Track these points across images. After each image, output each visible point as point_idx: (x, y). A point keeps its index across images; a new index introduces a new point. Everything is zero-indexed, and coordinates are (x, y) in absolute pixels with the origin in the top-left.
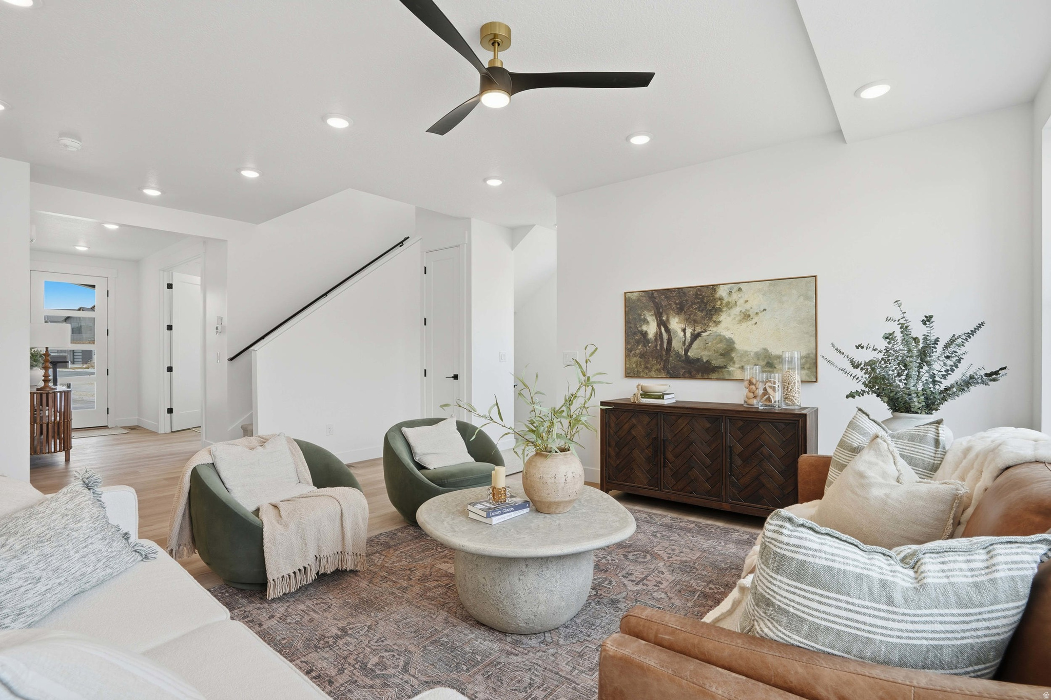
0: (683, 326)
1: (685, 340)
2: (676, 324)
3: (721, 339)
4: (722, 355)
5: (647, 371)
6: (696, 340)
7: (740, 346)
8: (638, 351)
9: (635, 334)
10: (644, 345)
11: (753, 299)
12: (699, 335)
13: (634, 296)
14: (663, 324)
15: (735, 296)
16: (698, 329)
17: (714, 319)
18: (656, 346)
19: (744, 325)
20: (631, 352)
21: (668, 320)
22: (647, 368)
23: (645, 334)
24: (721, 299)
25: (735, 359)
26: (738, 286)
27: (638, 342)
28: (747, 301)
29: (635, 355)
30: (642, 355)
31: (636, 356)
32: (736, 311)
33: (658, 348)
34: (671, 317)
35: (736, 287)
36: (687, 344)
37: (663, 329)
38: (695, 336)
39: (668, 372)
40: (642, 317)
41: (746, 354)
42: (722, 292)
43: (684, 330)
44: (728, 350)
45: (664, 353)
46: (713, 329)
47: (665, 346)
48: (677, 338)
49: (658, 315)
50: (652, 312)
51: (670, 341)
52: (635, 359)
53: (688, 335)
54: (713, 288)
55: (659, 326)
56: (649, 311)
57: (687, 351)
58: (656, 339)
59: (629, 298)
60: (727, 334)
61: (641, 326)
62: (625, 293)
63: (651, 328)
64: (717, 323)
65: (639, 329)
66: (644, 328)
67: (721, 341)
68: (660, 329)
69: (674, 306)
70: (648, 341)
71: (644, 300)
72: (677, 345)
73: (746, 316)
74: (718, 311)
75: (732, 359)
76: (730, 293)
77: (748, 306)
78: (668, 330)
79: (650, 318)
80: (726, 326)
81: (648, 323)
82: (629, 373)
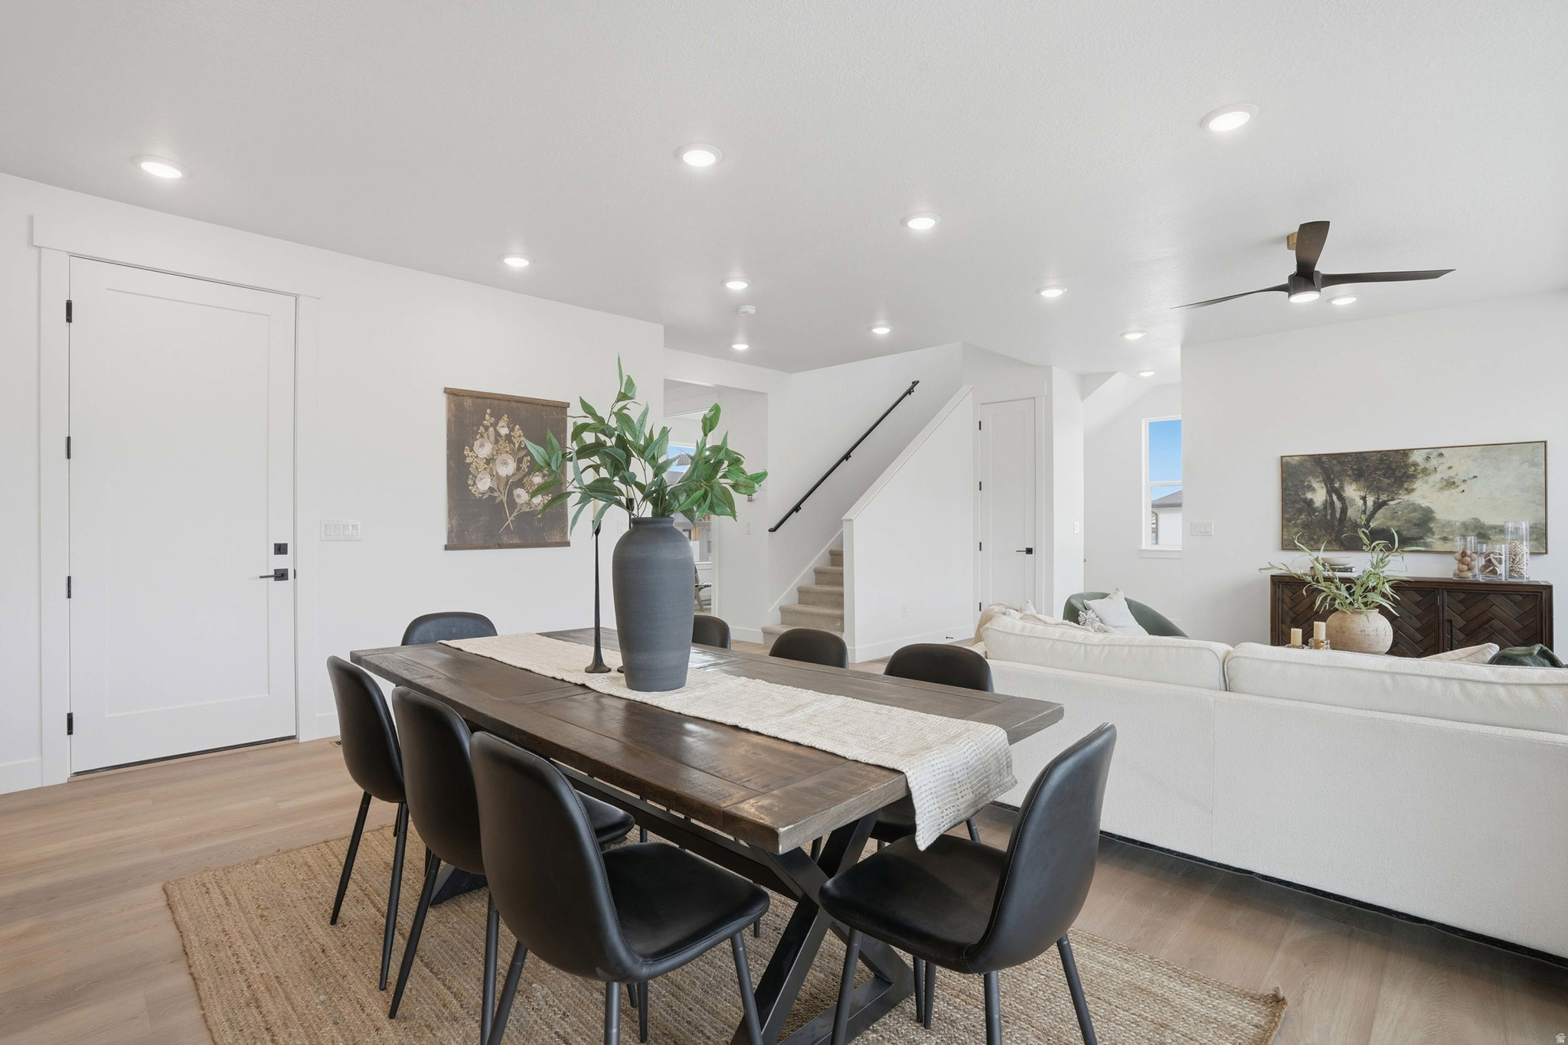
0: (1362, 494)
1: (1365, 509)
2: (1352, 491)
3: (1415, 508)
4: (1417, 525)
5: (1312, 543)
6: (1380, 508)
7: (1441, 515)
8: (1299, 521)
9: (1295, 502)
10: (1309, 515)
11: (1461, 467)
12: (1385, 503)
13: (1294, 461)
14: (1334, 491)
15: (1434, 462)
16: (1383, 497)
17: (1405, 486)
18: (1326, 515)
19: (1447, 493)
20: (1290, 521)
21: (1342, 487)
22: (1312, 539)
23: (1309, 502)
24: (1415, 465)
25: (1434, 529)
26: (1440, 452)
27: (1300, 511)
28: (1450, 468)
29: (1295, 525)
30: (1308, 526)
31: (1298, 527)
32: (1435, 477)
33: (1329, 517)
34: (1346, 484)
35: (1435, 453)
36: (1368, 513)
37: (1335, 497)
38: (1378, 506)
39: (1342, 544)
40: (1306, 484)
41: (1449, 524)
42: (1417, 457)
43: (1364, 499)
44: (1424, 520)
45: (1336, 523)
46: (1404, 498)
47: (1338, 516)
48: (1354, 507)
49: (1328, 482)
50: (1321, 478)
51: (1344, 510)
52: (1296, 529)
53: (1370, 503)
54: (1405, 453)
55: (1329, 493)
56: (1316, 477)
57: (1368, 520)
58: (1325, 508)
59: (1288, 463)
60: (1424, 503)
61: (1305, 494)
62: (1282, 457)
63: (1319, 496)
64: (1410, 491)
65: (1302, 496)
66: (1309, 495)
67: (1415, 510)
68: (1331, 497)
69: (1350, 472)
70: (1315, 510)
71: (1311, 464)
72: (1354, 514)
73: (1450, 484)
74: (1413, 477)
75: (1430, 531)
76: (1428, 458)
77: (1452, 473)
78: (1341, 498)
79: (1316, 485)
80: (1423, 494)
81: (1314, 490)
82: (1287, 545)
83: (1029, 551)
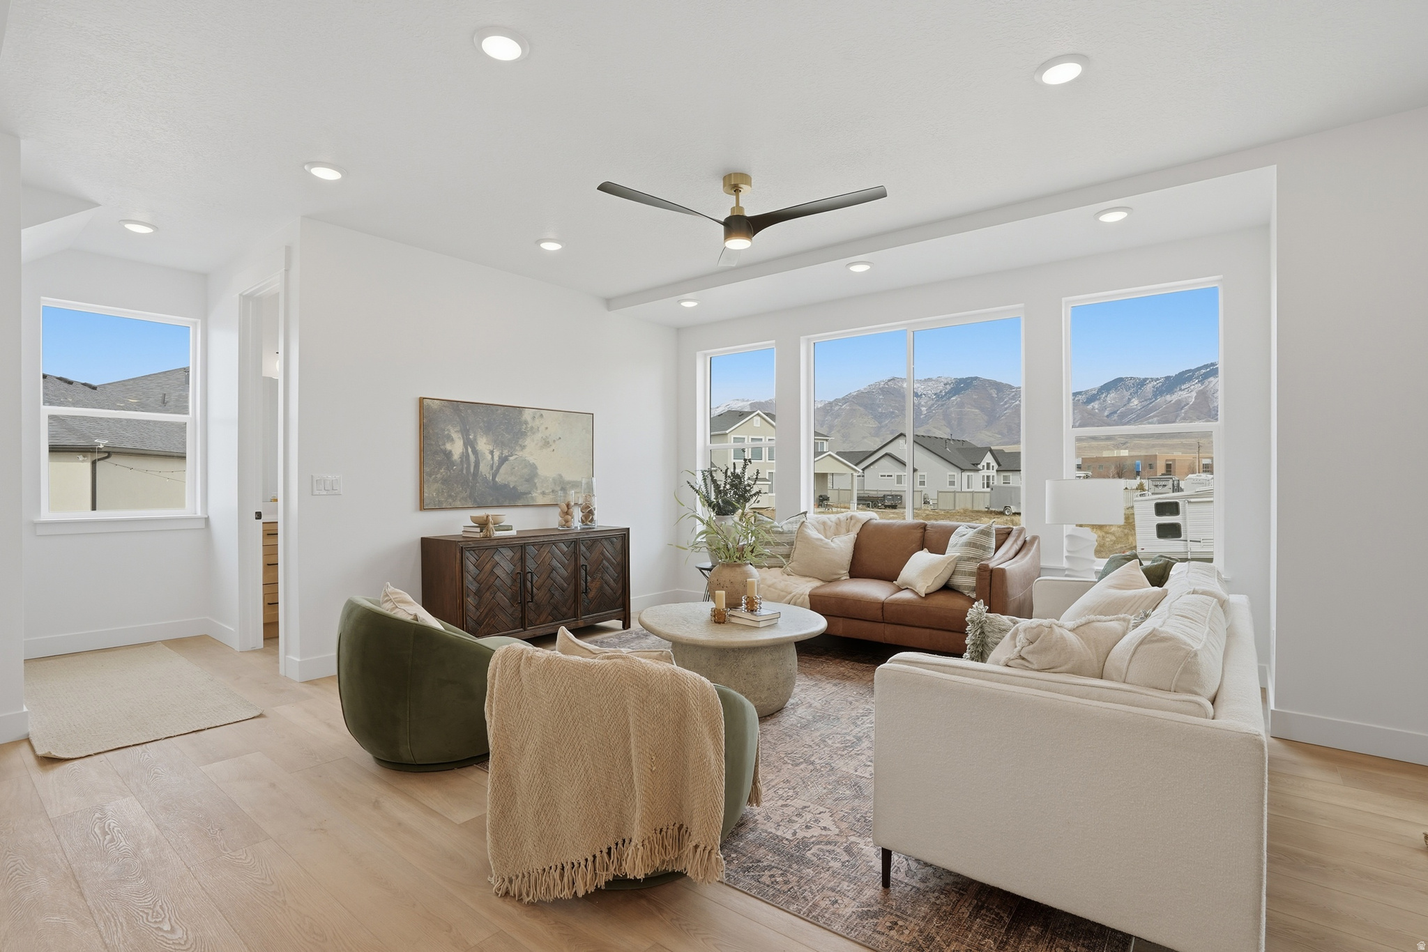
0: (491, 448)
1: (493, 464)
2: (483, 445)
3: (526, 464)
4: (527, 480)
5: (450, 500)
6: (503, 464)
7: (542, 472)
8: (439, 476)
9: (434, 453)
10: (448, 469)
11: (551, 428)
12: (506, 459)
13: (435, 405)
14: (469, 443)
15: (537, 422)
16: (506, 453)
17: (520, 443)
18: (462, 470)
19: (544, 451)
20: (430, 477)
21: (475, 439)
22: (450, 496)
23: (448, 455)
24: (526, 423)
25: (537, 484)
26: (539, 412)
27: (440, 464)
28: (547, 428)
29: (436, 481)
30: (445, 481)
31: (437, 482)
32: (539, 436)
33: (464, 472)
34: (478, 436)
35: (538, 414)
36: (494, 469)
37: (470, 450)
38: (503, 460)
39: (475, 501)
40: (446, 433)
41: (545, 480)
42: (527, 415)
43: (492, 453)
44: (531, 476)
45: (471, 478)
46: (519, 454)
47: (472, 471)
48: (484, 462)
49: (465, 432)
50: (458, 428)
51: (477, 465)
52: (436, 486)
53: (496, 458)
54: (520, 410)
55: (465, 445)
56: (454, 426)
57: (494, 476)
58: (462, 461)
59: (428, 407)
60: (531, 459)
61: (444, 444)
62: (421, 400)
63: (456, 448)
64: (523, 447)
65: (442, 447)
66: (448, 447)
67: (526, 466)
68: (467, 449)
69: (481, 424)
70: (453, 464)
71: (446, 410)
72: (484, 469)
73: (546, 443)
74: (523, 434)
75: (535, 485)
76: (534, 418)
77: (546, 433)
78: (475, 452)
79: (455, 435)
80: (531, 451)
81: (452, 440)
82: (423, 505)
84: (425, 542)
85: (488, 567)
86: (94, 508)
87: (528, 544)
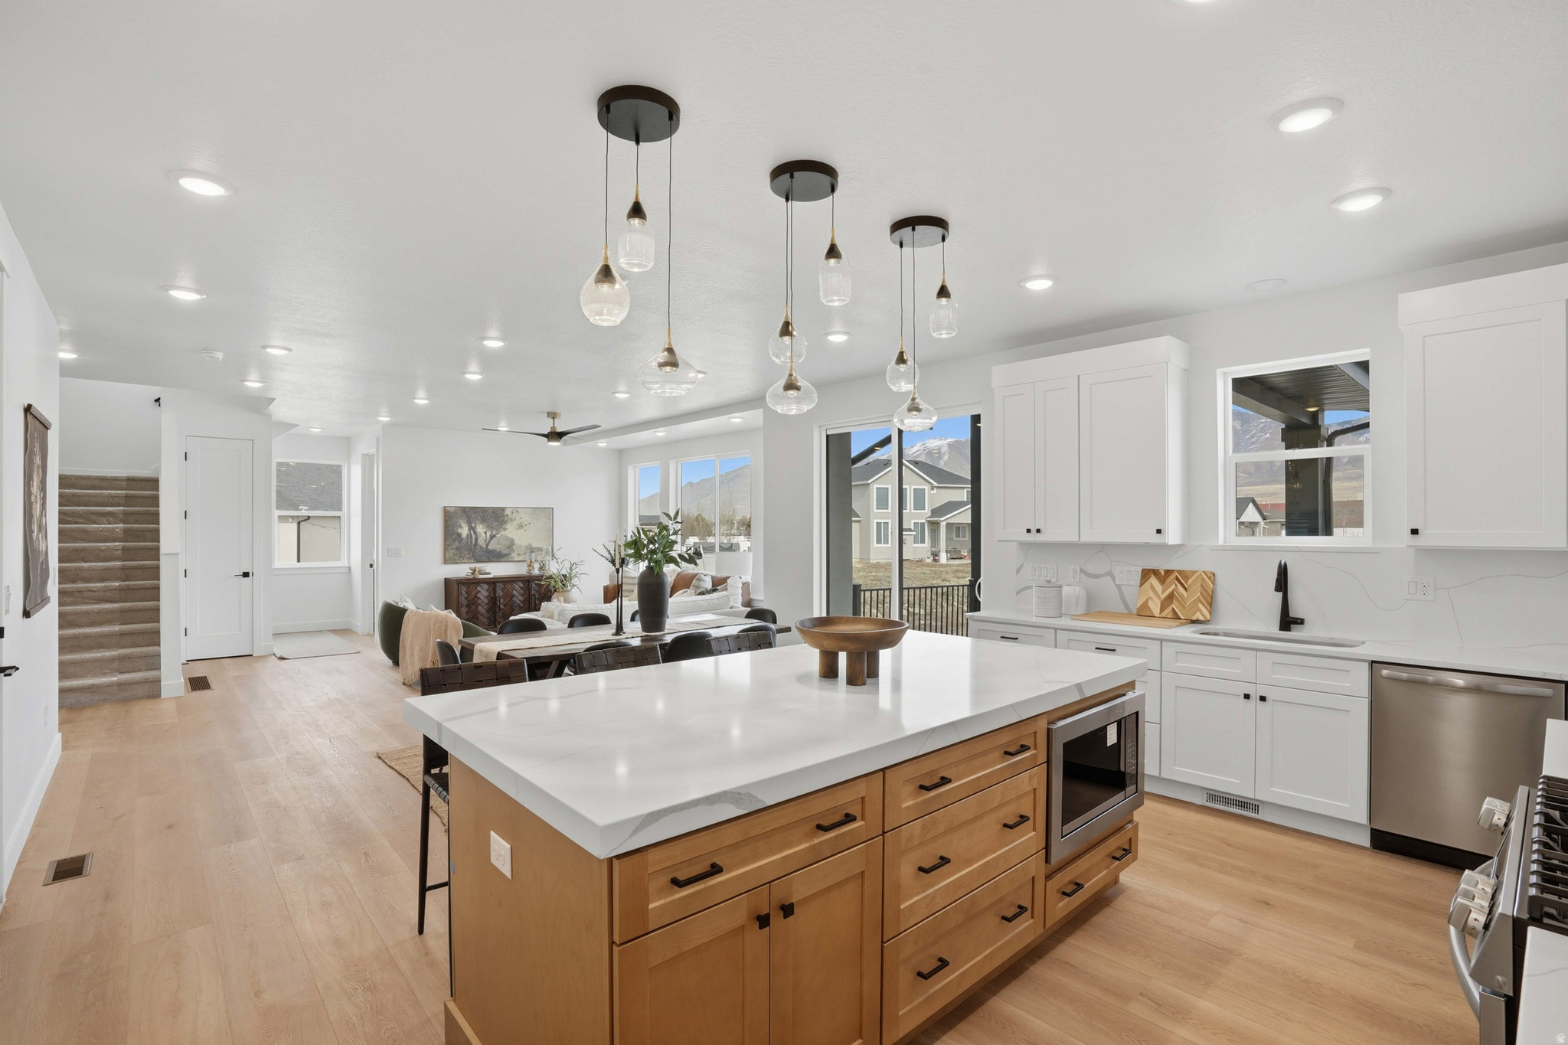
0: (485, 530)
1: (486, 539)
2: (480, 529)
3: (507, 538)
4: (508, 548)
5: (461, 559)
6: (492, 539)
7: (518, 542)
8: (454, 546)
9: (452, 534)
10: (458, 542)
11: (525, 518)
12: (495, 536)
13: (452, 510)
14: (472, 528)
15: (515, 515)
16: (494, 533)
17: (504, 526)
19: (519, 531)
20: (448, 546)
21: (475, 526)
22: (461, 557)
23: (459, 535)
24: (507, 516)
26: (516, 510)
27: (454, 540)
28: (521, 518)
29: (452, 549)
30: (458, 549)
32: (515, 523)
33: (469, 543)
34: (478, 524)
35: (516, 509)
36: (487, 541)
37: (472, 532)
38: (492, 537)
39: (475, 559)
40: (457, 523)
41: (520, 546)
42: (508, 512)
43: (485, 533)
44: (511, 544)
45: (472, 547)
46: (503, 533)
47: (474, 543)
48: (481, 538)
49: (469, 523)
50: (465, 521)
51: (476, 539)
52: (453, 551)
53: (488, 536)
54: (503, 509)
55: (469, 530)
56: (463, 520)
57: (487, 545)
58: (467, 538)
59: (448, 511)
60: (510, 536)
61: (455, 529)
62: (445, 507)
63: (464, 531)
64: (505, 529)
65: (454, 531)
66: (460, 531)
67: (507, 540)
68: (470, 532)
69: (479, 518)
70: (462, 540)
71: (459, 512)
72: (481, 542)
73: (521, 526)
74: (506, 522)
75: (513, 549)
76: (512, 512)
77: (521, 521)
78: (475, 533)
79: (463, 525)
80: (510, 531)
81: (462, 527)
82: (446, 561)
83: (246, 575)
84: (446, 580)
85: (474, 593)
86: (299, 561)
87: (499, 582)
